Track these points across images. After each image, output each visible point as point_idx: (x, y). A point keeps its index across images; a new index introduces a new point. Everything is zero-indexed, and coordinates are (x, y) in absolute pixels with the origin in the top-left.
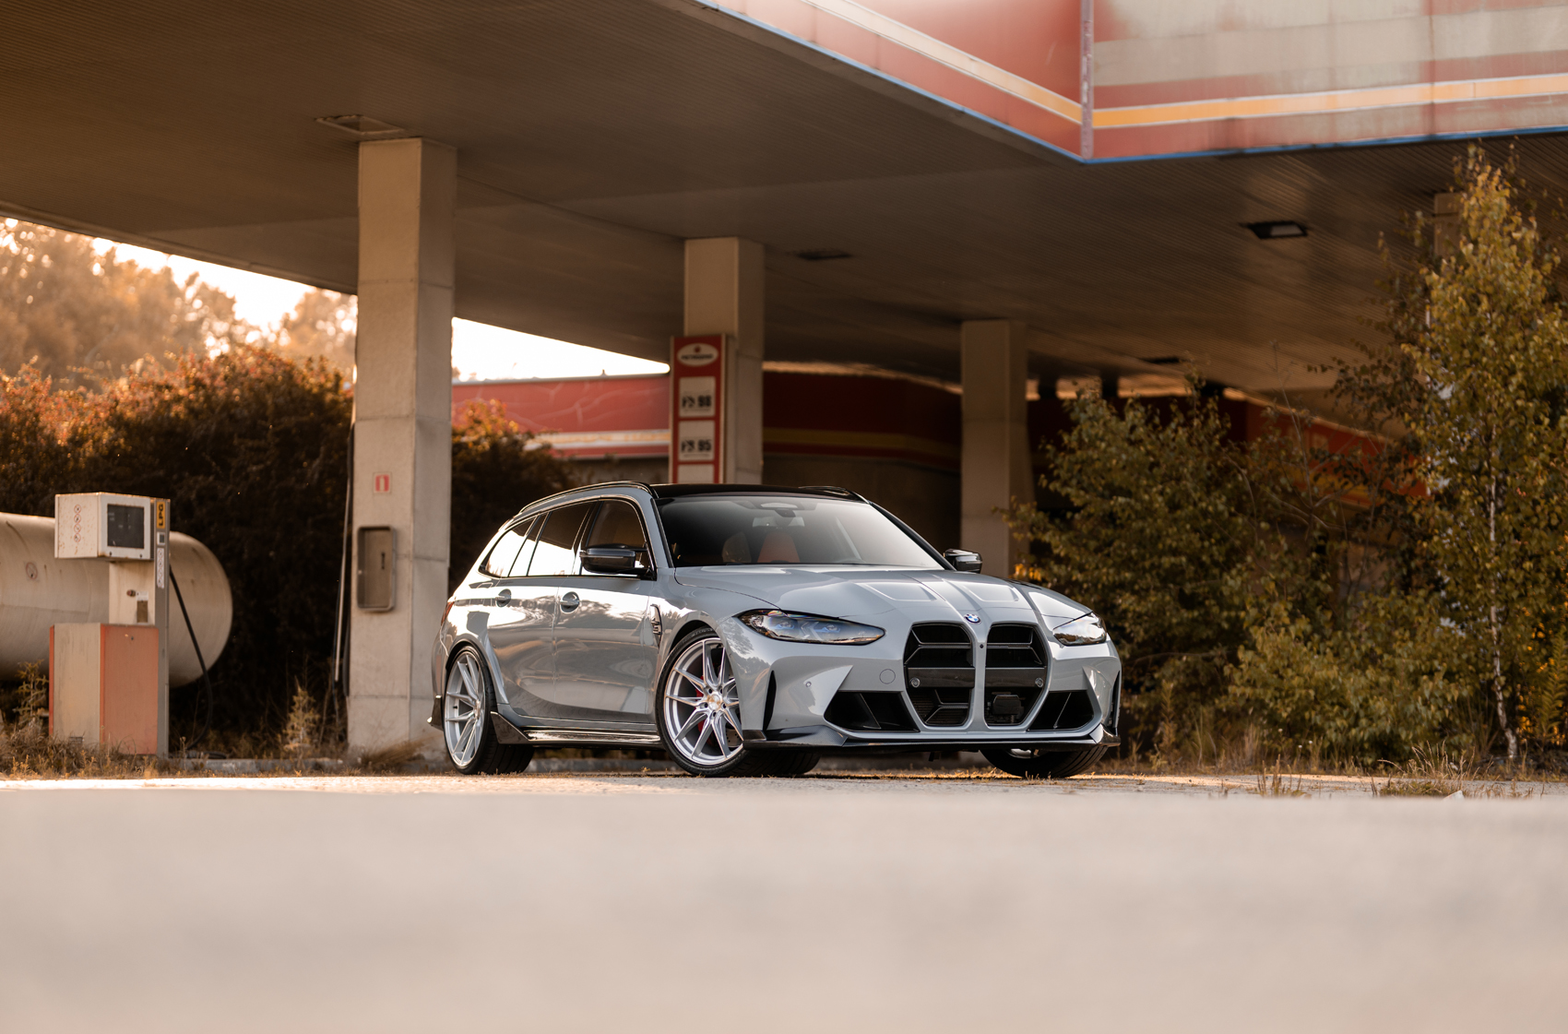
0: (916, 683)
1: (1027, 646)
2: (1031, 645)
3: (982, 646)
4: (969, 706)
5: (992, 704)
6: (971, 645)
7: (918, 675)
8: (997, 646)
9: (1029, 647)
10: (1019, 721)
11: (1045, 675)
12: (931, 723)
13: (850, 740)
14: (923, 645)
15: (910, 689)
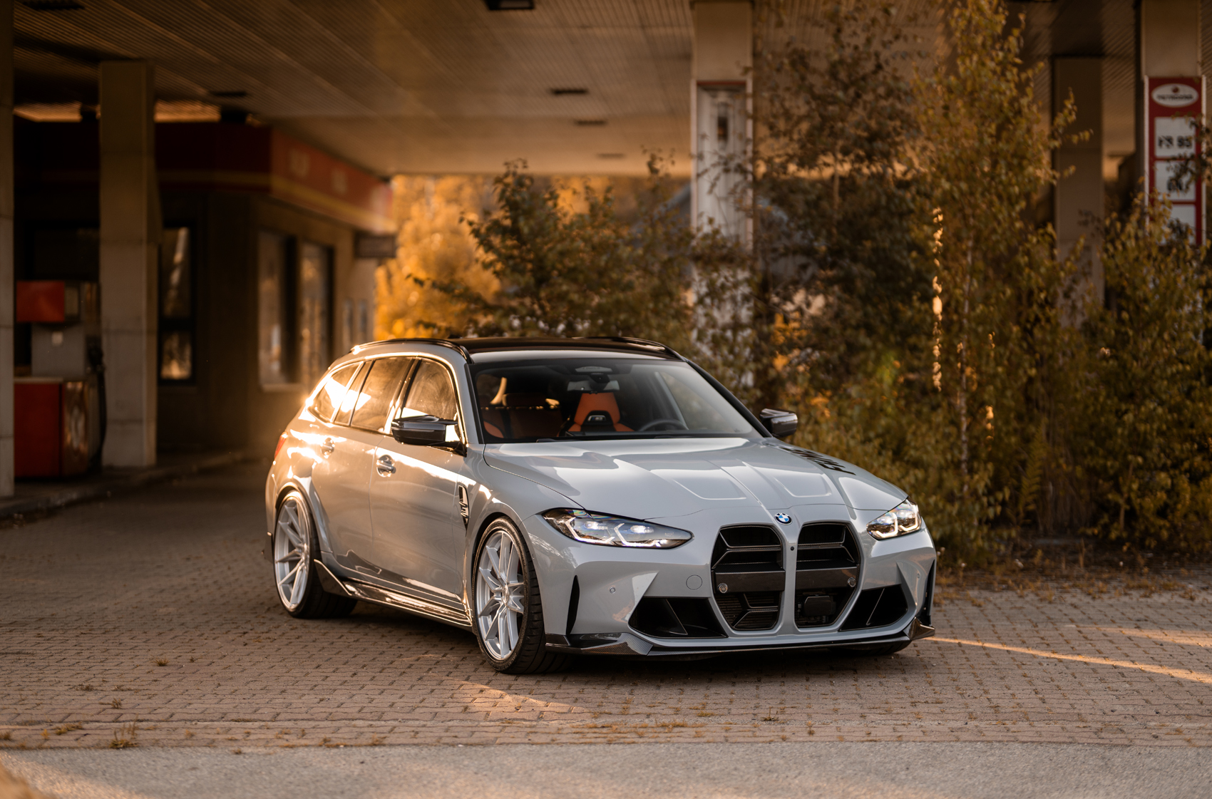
0: (724, 588)
1: (840, 545)
2: (843, 544)
3: (792, 549)
4: (779, 608)
5: (803, 606)
6: (782, 547)
7: (726, 580)
8: (808, 546)
9: (842, 546)
10: (830, 620)
11: (858, 574)
12: (739, 629)
13: (656, 648)
14: (731, 549)
15: (717, 593)
